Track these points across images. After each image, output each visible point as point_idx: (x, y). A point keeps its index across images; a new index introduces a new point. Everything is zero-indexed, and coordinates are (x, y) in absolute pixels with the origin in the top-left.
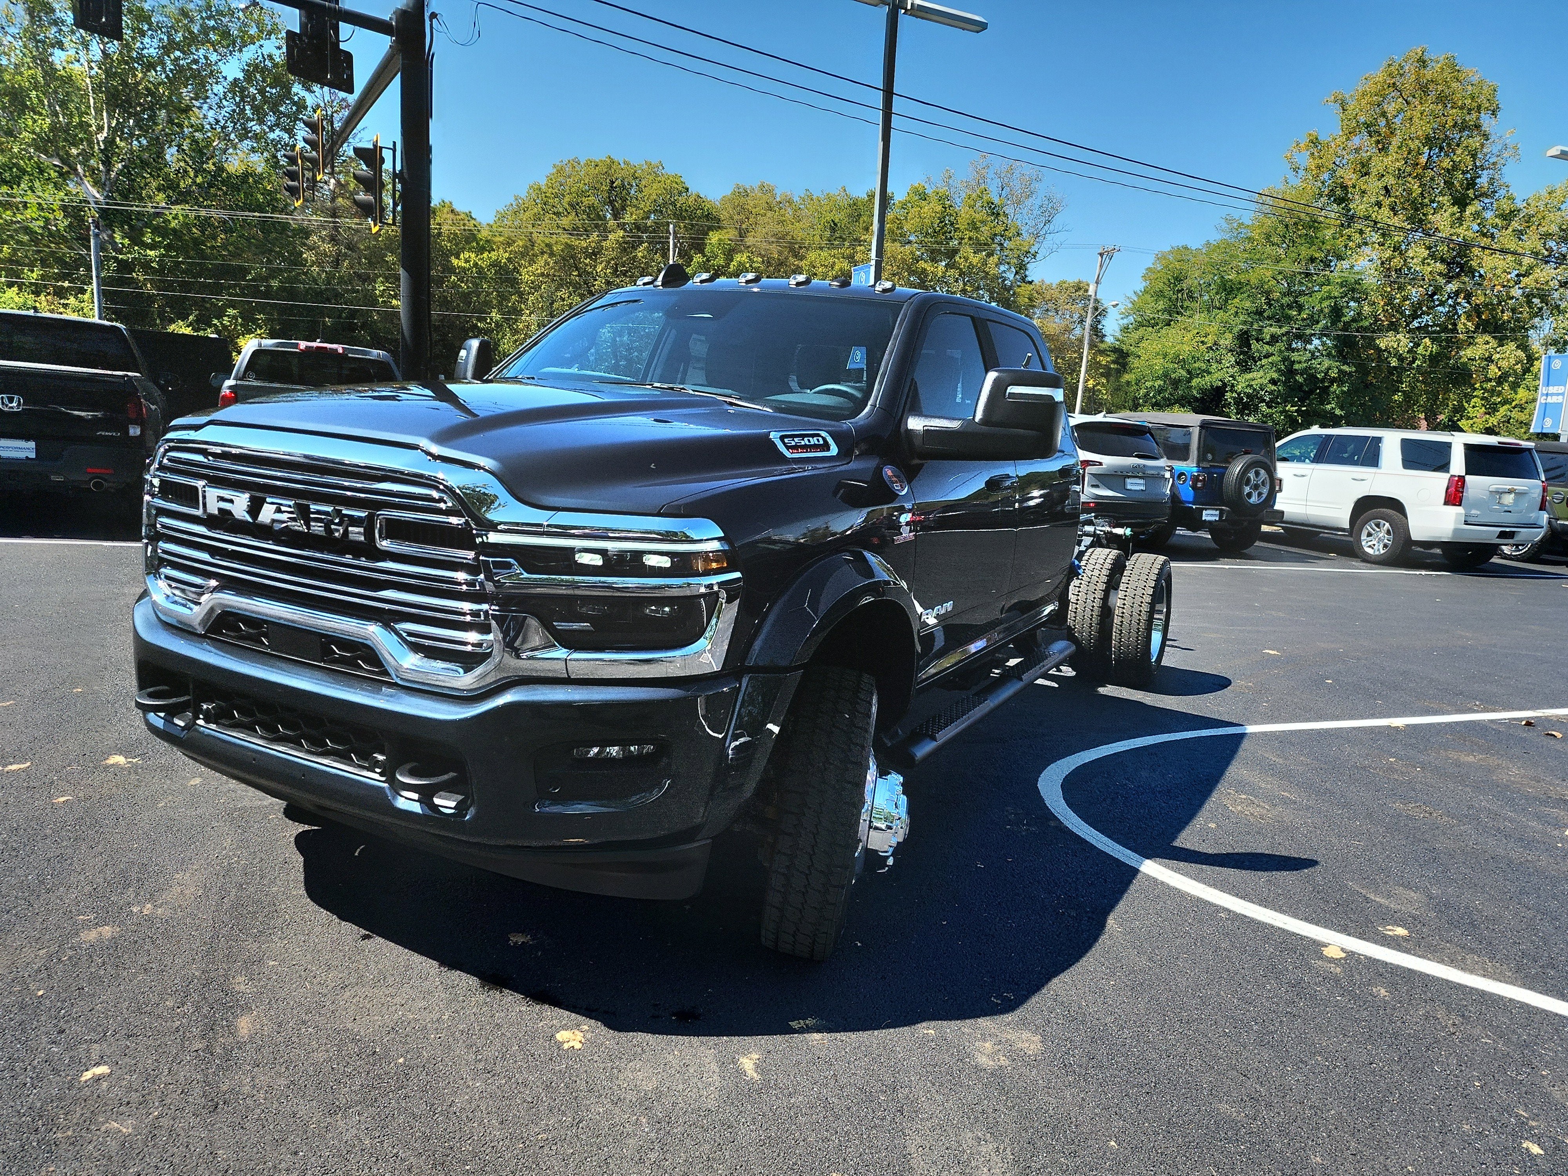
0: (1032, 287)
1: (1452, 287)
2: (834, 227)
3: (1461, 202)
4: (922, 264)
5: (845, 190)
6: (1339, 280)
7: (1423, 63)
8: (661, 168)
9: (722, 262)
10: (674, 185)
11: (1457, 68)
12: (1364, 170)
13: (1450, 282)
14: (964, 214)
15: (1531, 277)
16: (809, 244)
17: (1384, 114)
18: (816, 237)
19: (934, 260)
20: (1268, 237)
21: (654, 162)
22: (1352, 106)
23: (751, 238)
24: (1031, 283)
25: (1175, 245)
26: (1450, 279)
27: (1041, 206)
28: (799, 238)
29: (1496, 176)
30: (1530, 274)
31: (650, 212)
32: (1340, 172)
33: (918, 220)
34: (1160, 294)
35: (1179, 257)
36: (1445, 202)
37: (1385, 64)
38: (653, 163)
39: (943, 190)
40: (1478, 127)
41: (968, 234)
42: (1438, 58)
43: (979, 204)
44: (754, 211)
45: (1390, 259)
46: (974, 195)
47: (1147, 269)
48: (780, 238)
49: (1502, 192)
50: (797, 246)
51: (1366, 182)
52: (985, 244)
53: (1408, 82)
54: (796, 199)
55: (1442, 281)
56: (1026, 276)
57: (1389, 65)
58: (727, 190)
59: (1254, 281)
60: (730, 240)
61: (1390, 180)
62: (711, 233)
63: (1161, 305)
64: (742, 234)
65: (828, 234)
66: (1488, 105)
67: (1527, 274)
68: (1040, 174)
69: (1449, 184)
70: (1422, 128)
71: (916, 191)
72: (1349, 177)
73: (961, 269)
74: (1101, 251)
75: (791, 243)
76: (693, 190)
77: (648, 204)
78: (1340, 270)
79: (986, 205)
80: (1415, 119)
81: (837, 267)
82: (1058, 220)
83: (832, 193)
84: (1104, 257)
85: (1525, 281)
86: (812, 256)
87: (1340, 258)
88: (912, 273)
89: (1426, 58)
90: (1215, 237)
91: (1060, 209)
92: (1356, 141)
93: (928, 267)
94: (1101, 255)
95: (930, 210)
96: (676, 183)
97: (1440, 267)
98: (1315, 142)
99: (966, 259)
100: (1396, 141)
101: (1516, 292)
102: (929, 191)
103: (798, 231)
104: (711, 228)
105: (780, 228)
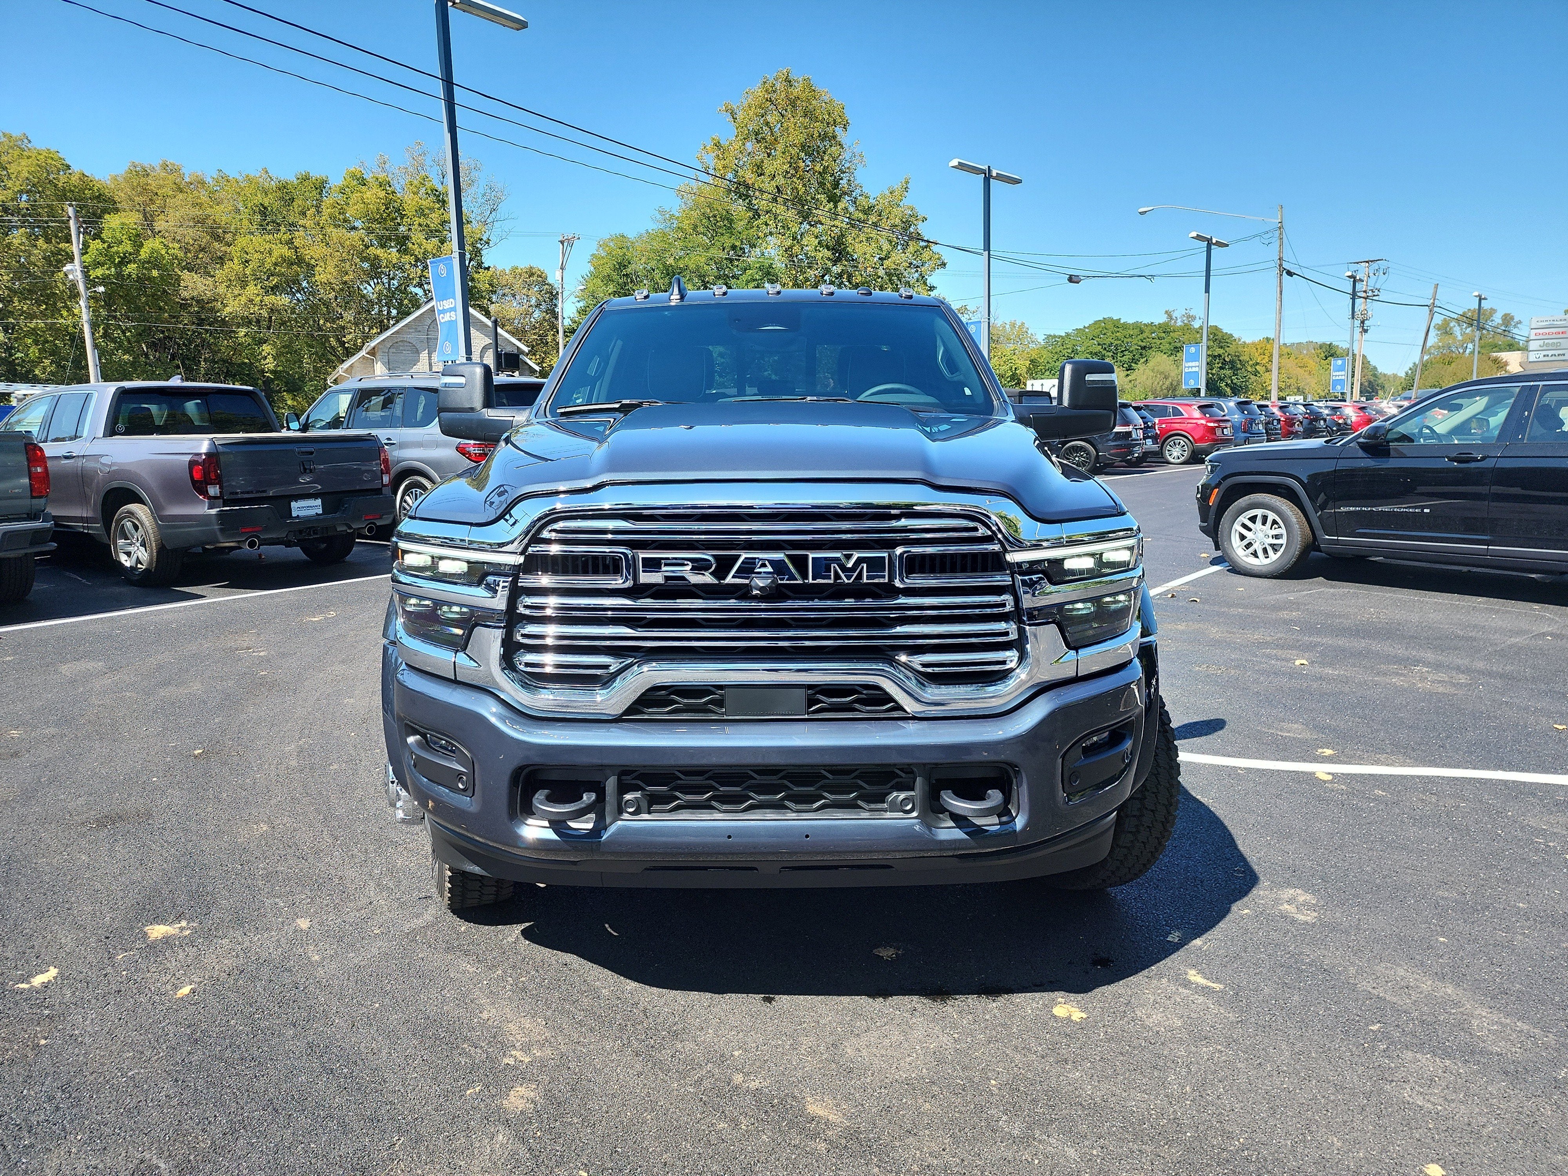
0: (490, 273)
1: (837, 269)
2: (263, 211)
3: (834, 199)
4: (372, 251)
5: (267, 172)
6: (758, 265)
7: (788, 81)
8: (26, 141)
9: (130, 249)
10: (50, 161)
11: (813, 88)
12: (759, 171)
13: (835, 265)
14: (410, 202)
15: (890, 260)
16: (236, 229)
17: (767, 124)
18: (245, 221)
19: (383, 246)
20: (695, 227)
21: (16, 133)
22: (740, 116)
23: (163, 223)
24: (488, 268)
25: (613, 233)
26: (835, 262)
27: (484, 195)
28: (223, 223)
29: (852, 179)
30: (889, 258)
31: (21, 192)
32: (741, 173)
33: (362, 205)
34: (609, 279)
35: (619, 244)
36: (823, 199)
37: (761, 82)
38: (14, 135)
39: (382, 176)
40: (834, 137)
41: (417, 220)
42: (797, 76)
43: (423, 190)
44: (160, 192)
45: (791, 247)
46: (415, 182)
47: (592, 255)
48: (200, 221)
49: (858, 191)
50: (220, 231)
51: (763, 181)
52: (436, 231)
53: (781, 98)
54: (208, 180)
55: (829, 264)
56: (482, 263)
57: (765, 83)
58: (121, 169)
59: (692, 266)
60: (136, 224)
61: (780, 180)
62: (107, 216)
63: (611, 288)
64: (149, 219)
65: (258, 217)
66: (840, 120)
67: (887, 257)
68: (478, 163)
69: (822, 184)
70: (798, 137)
71: (353, 176)
72: (750, 177)
73: (416, 256)
74: (561, 239)
75: (212, 228)
76: (76, 168)
77: (18, 183)
78: (753, 257)
79: (430, 192)
80: (791, 130)
81: (276, 254)
82: (502, 208)
83: (252, 175)
84: (565, 244)
85: (886, 263)
86: (242, 241)
87: (753, 246)
88: (364, 259)
89: (791, 77)
90: (652, 227)
91: (503, 198)
92: (749, 146)
93: (380, 252)
94: (562, 242)
95: (373, 195)
96: (52, 158)
97: (829, 254)
98: (718, 145)
99: (420, 245)
100: (780, 147)
101: (881, 272)
102: (368, 176)
103: (221, 214)
104: (105, 211)
105: (197, 212)
